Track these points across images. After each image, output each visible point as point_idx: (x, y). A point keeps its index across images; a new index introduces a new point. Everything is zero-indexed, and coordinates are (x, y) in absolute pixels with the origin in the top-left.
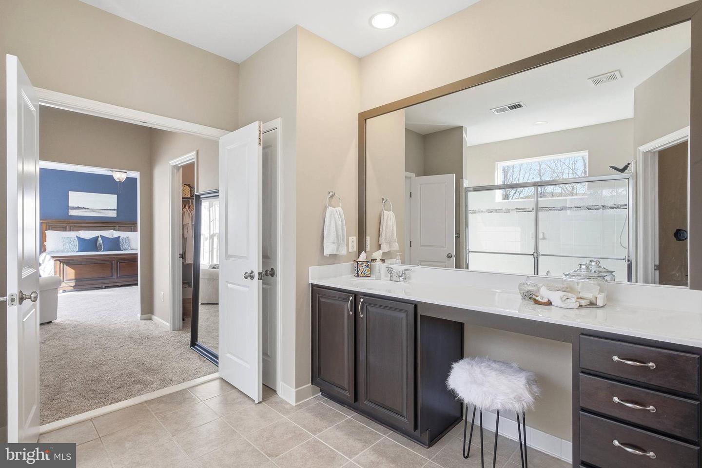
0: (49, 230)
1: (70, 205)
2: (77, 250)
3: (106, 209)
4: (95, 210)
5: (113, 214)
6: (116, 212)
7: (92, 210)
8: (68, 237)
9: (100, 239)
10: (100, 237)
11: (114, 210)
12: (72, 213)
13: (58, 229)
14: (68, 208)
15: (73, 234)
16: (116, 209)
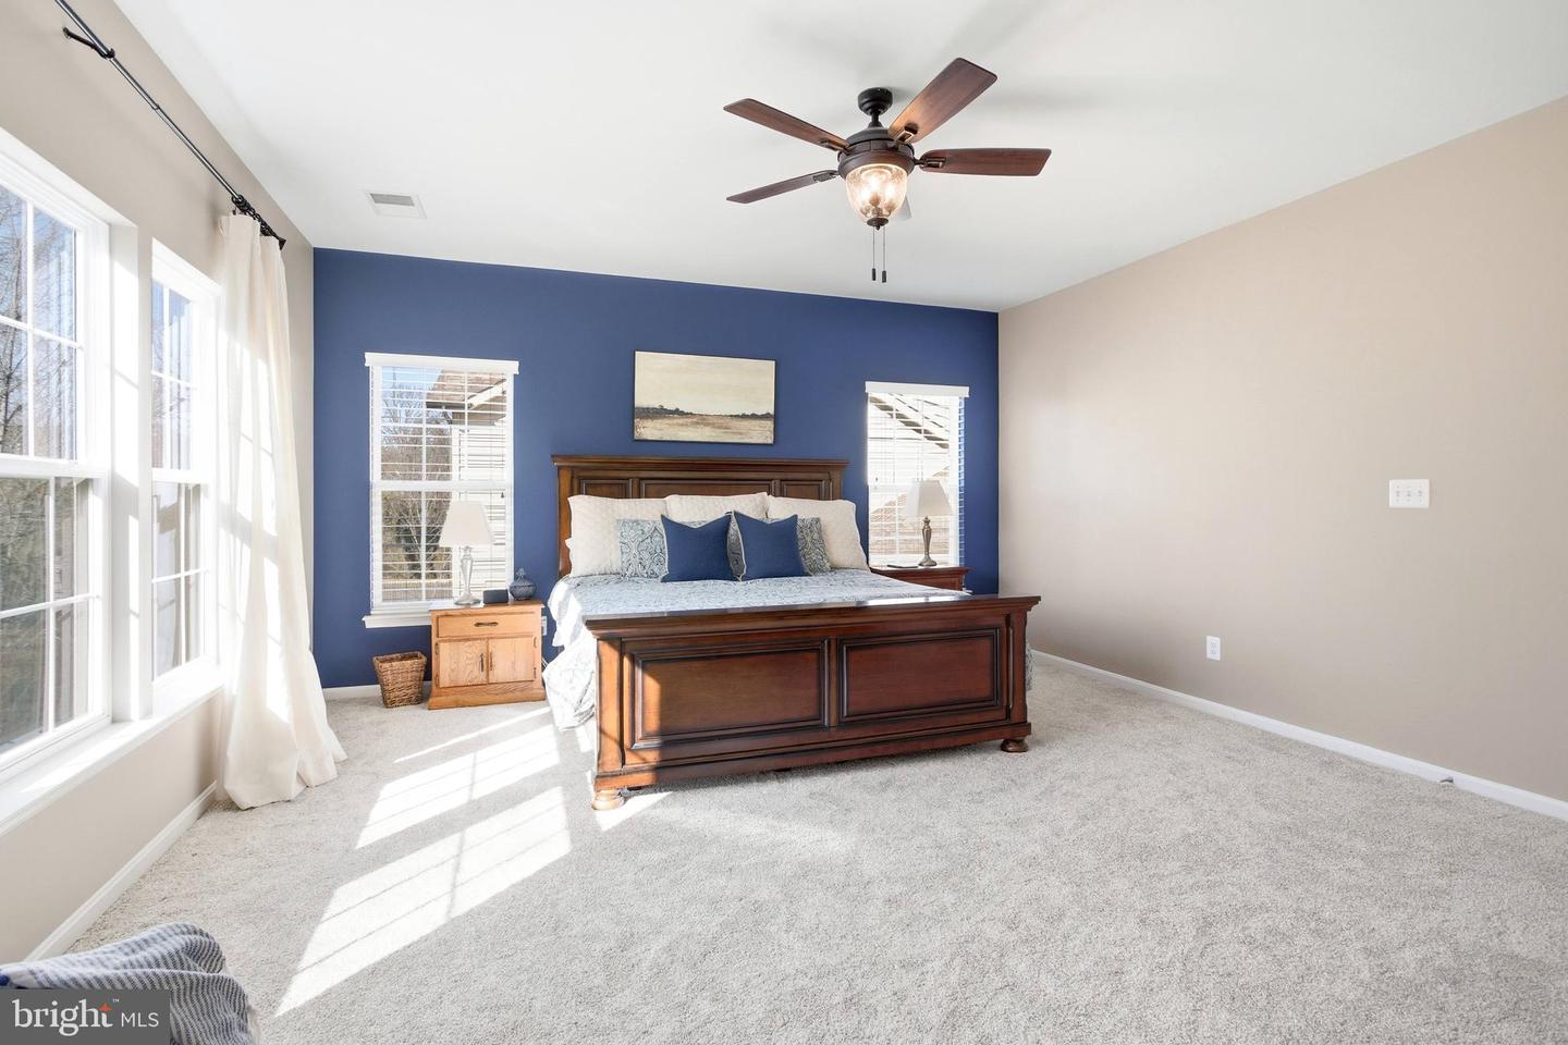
0: (580, 493)
1: (641, 400)
2: (665, 570)
3: (744, 417)
4: (711, 420)
5: (762, 434)
6: (770, 424)
7: (702, 420)
8: (637, 522)
9: (734, 527)
10: (733, 518)
11: (766, 417)
12: (648, 430)
13: (605, 489)
14: (633, 413)
15: (647, 510)
16: (772, 412)
